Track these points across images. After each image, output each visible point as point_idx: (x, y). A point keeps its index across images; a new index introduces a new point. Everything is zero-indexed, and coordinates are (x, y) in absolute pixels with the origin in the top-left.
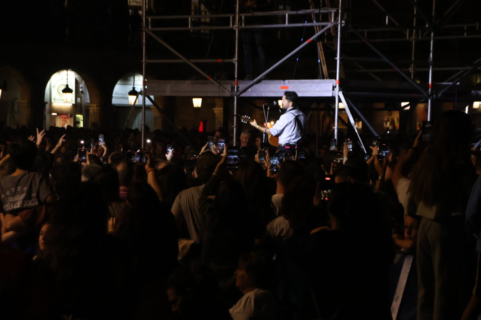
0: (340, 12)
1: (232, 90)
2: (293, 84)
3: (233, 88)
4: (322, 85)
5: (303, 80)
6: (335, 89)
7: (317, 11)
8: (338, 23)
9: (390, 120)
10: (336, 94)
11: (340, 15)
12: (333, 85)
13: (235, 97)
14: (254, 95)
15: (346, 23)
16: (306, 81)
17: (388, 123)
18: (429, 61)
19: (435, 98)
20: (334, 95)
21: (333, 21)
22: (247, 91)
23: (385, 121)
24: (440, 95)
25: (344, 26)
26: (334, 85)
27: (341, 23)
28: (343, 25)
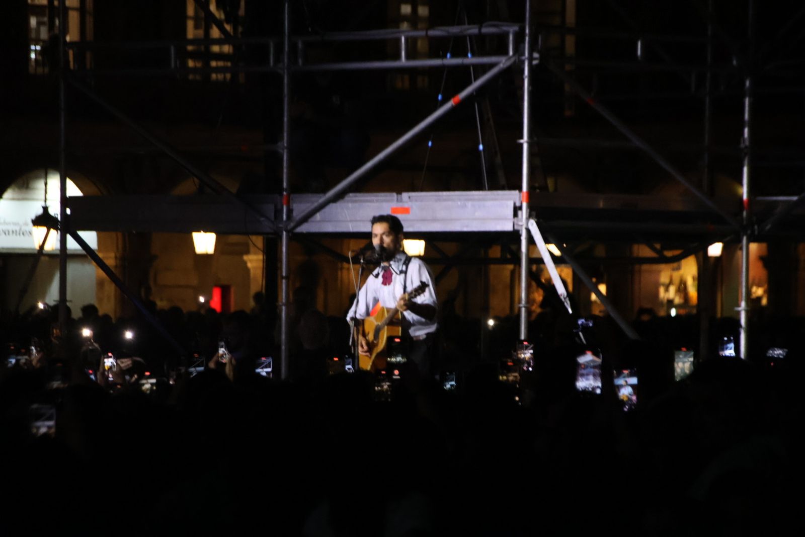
0: (527, 31)
1: (276, 218)
2: (421, 201)
3: (278, 212)
4: (489, 203)
5: (445, 193)
6: (519, 213)
7: (474, 30)
8: (523, 58)
9: (676, 280)
10: (522, 226)
11: (527, 39)
12: (515, 204)
13: (284, 233)
14: (330, 228)
15: (541, 59)
16: (449, 196)
17: (672, 289)
18: (742, 146)
19: (756, 233)
20: (516, 228)
21: (511, 53)
22: (313, 219)
23: (663, 285)
24: (768, 227)
25: (537, 65)
26: (518, 204)
27: (531, 59)
28: (535, 62)
